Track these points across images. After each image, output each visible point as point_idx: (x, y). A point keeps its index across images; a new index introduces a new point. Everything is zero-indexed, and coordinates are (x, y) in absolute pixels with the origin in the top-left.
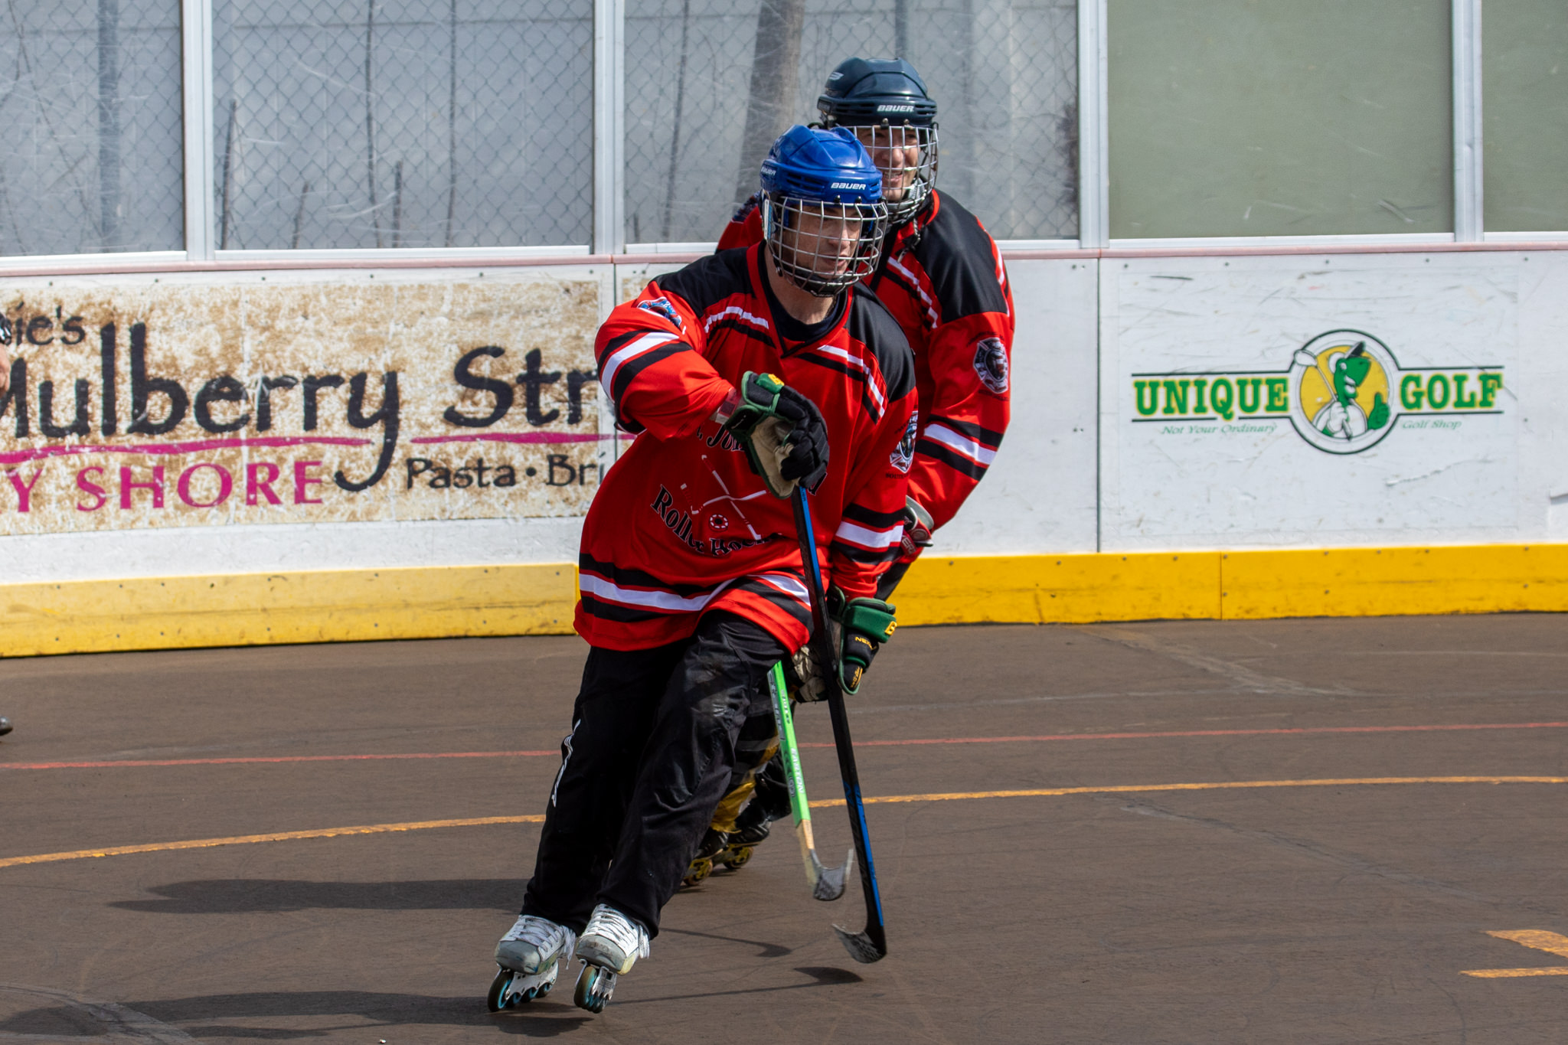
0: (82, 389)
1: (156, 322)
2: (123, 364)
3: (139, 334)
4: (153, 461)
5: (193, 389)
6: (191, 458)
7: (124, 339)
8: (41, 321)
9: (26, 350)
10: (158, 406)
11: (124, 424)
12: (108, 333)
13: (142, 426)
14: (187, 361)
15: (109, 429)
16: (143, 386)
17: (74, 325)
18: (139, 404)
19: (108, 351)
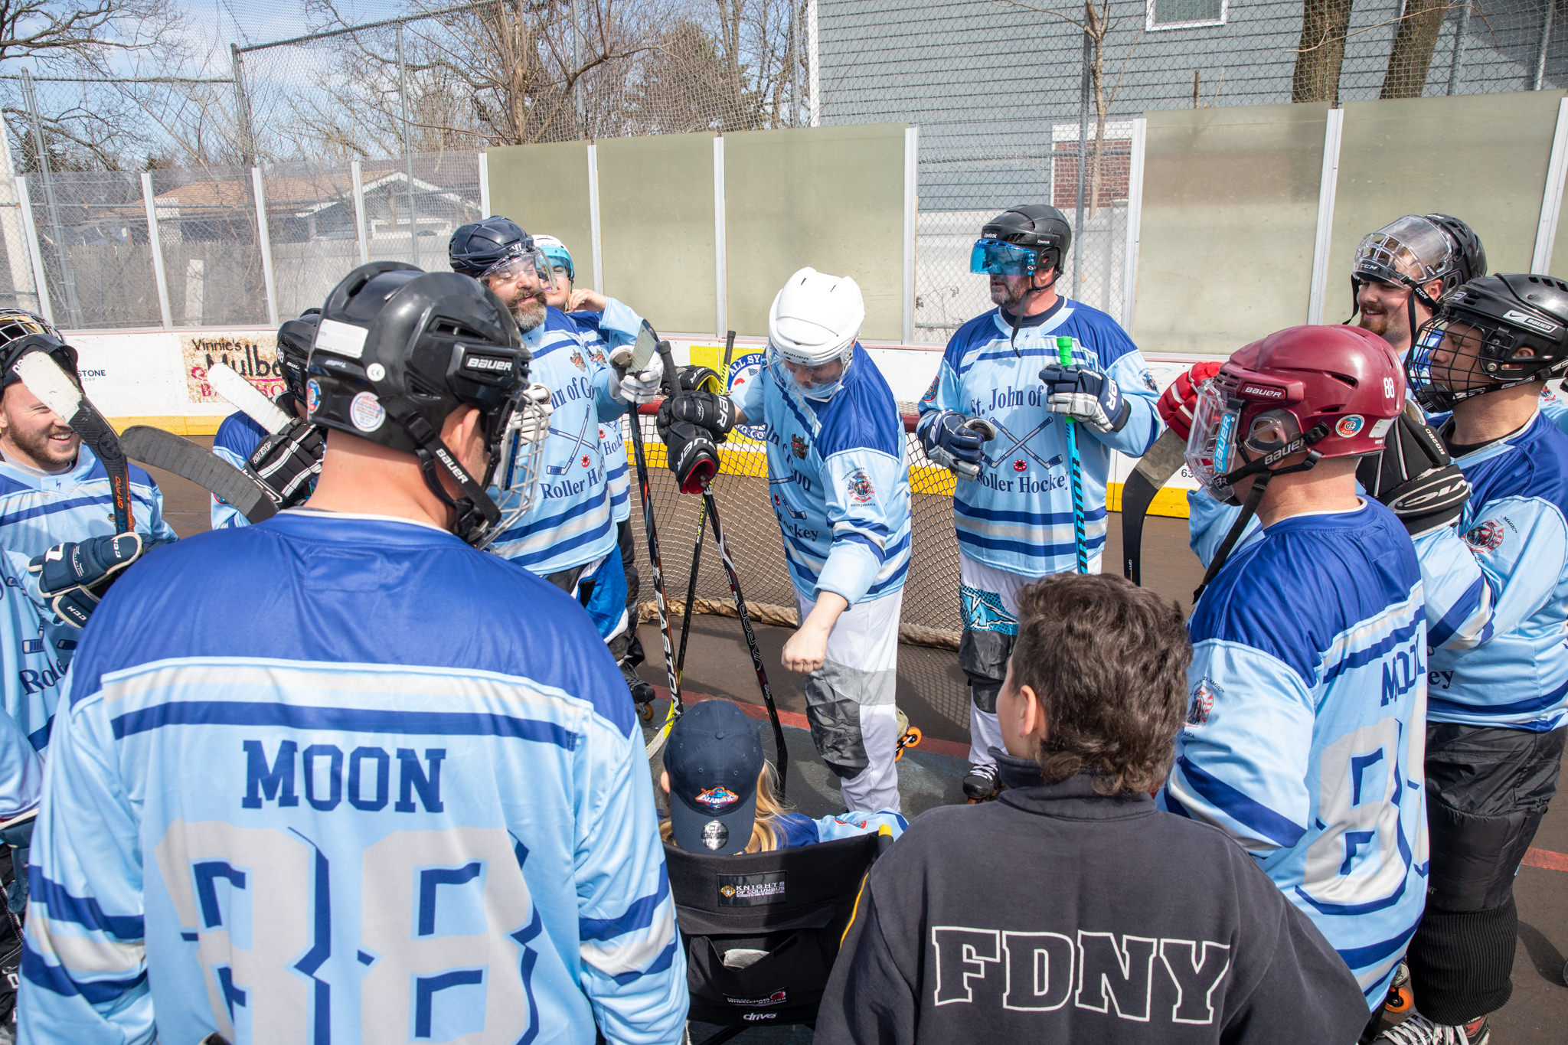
0: (243, 362)
1: (259, 345)
2: (252, 356)
3: (255, 347)
4: (263, 383)
5: (271, 364)
6: (273, 383)
7: (251, 349)
8: (229, 344)
9: (226, 352)
10: (263, 369)
11: (255, 373)
12: (247, 347)
13: (259, 374)
14: (269, 356)
15: (251, 374)
16: (258, 363)
17: (238, 345)
18: (258, 368)
19: (248, 352)
